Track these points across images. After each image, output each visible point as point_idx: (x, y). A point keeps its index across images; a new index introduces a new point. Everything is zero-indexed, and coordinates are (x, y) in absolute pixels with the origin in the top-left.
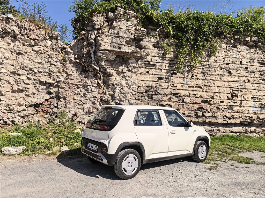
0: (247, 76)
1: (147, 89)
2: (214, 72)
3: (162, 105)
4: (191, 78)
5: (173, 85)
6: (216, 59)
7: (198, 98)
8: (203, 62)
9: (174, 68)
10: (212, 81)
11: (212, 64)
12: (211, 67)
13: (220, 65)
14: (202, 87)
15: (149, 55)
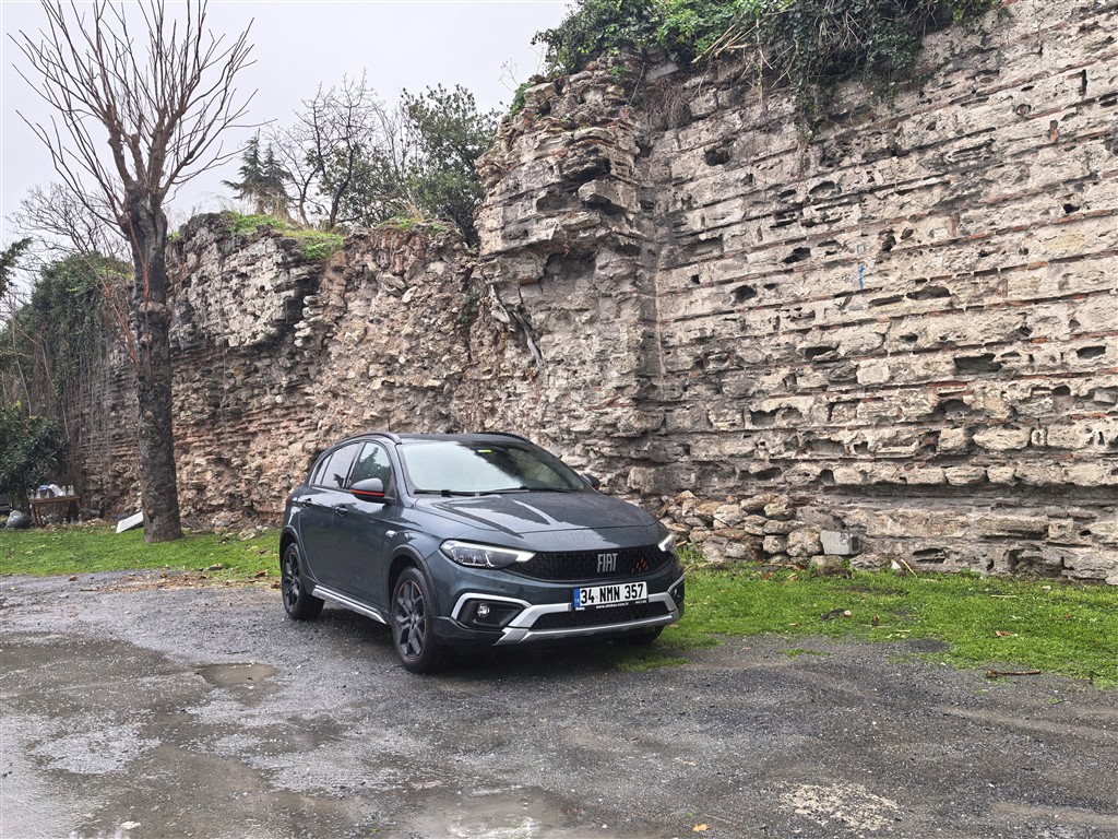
1: (699, 350)
2: (1020, 179)
3: (761, 413)
4: (887, 255)
5: (800, 309)
6: (1018, 95)
7: (929, 350)
8: (942, 150)
9: (796, 231)
10: (1008, 237)
11: (1002, 134)
12: (998, 156)
13: (1054, 123)
14: (948, 287)
15: (695, 206)
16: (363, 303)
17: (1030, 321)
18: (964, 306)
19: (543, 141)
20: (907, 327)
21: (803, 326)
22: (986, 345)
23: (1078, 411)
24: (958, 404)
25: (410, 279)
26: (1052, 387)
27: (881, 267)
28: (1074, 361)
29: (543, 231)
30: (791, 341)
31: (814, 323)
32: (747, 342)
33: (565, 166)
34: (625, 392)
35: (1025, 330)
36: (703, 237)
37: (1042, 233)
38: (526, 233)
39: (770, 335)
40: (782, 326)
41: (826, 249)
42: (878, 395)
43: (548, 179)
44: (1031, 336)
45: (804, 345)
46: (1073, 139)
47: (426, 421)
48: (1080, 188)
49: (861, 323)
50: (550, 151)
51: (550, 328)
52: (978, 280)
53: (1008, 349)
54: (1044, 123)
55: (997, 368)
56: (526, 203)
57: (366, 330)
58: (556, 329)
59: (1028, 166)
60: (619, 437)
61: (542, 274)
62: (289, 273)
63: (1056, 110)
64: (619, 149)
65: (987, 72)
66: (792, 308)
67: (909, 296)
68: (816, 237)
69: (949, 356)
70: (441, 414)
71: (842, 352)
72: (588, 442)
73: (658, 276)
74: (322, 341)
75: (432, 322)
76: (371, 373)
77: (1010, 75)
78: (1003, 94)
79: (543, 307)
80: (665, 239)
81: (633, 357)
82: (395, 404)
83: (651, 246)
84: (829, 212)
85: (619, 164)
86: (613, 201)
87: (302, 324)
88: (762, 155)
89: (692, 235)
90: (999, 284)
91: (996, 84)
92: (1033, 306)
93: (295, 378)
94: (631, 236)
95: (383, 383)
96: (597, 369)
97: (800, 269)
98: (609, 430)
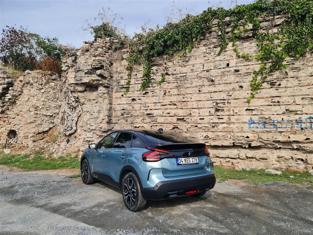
0: (237, 82)
1: (123, 112)
2: (191, 84)
3: (136, 127)
4: (164, 95)
5: (146, 105)
6: (192, 67)
7: (172, 116)
8: (177, 75)
10: (188, 95)
11: (188, 74)
12: (187, 78)
13: (198, 74)
14: (176, 104)
15: (123, 79)
16: (28, 91)
17: (191, 112)
18: (179, 108)
19: (87, 58)
20: (168, 111)
21: (146, 109)
22: (183, 116)
23: (199, 131)
24: (177, 128)
25: (44, 86)
26: (195, 126)
27: (163, 98)
28: (200, 121)
29: (86, 80)
30: (144, 112)
31: (149, 108)
32: (134, 111)
33: (92, 65)
34: (104, 120)
35: (190, 114)
36: (125, 86)
37: (194, 95)
38: (81, 80)
39: (139, 110)
40: (142, 108)
41: (152, 93)
42: (161, 125)
43: (88, 68)
44: (192, 115)
45: (147, 113)
46: (201, 78)
47: (47, 124)
48: (202, 87)
49: (159, 109)
50: (89, 61)
51: (85, 103)
52: (182, 103)
53: (187, 117)
54: (196, 73)
55: (185, 121)
56: (82, 73)
57: (29, 98)
58: (87, 104)
59: (193, 81)
60: (103, 131)
61: (84, 90)
62: (5, 80)
63: (198, 71)
64: (106, 63)
65: (186, 61)
66: (144, 104)
67: (169, 104)
68: (150, 90)
69: (176, 118)
70: (51, 122)
71: (154, 115)
72: (94, 132)
73: (114, 94)
74: (15, 100)
75: (50, 98)
76: (30, 110)
77: (190, 63)
78: (189, 66)
79: (84, 98)
80: (115, 85)
81: (107, 112)
82: (38, 119)
83: (112, 87)
84: (153, 85)
85: (106, 67)
86: (104, 75)
87: (8, 95)
88: (139, 70)
89: (122, 85)
90: (186, 104)
91: (187, 64)
92: (192, 109)
93: (4, 109)
94: (108, 84)
95: (34, 113)
96: (98, 114)
97: (146, 96)
98: (100, 129)
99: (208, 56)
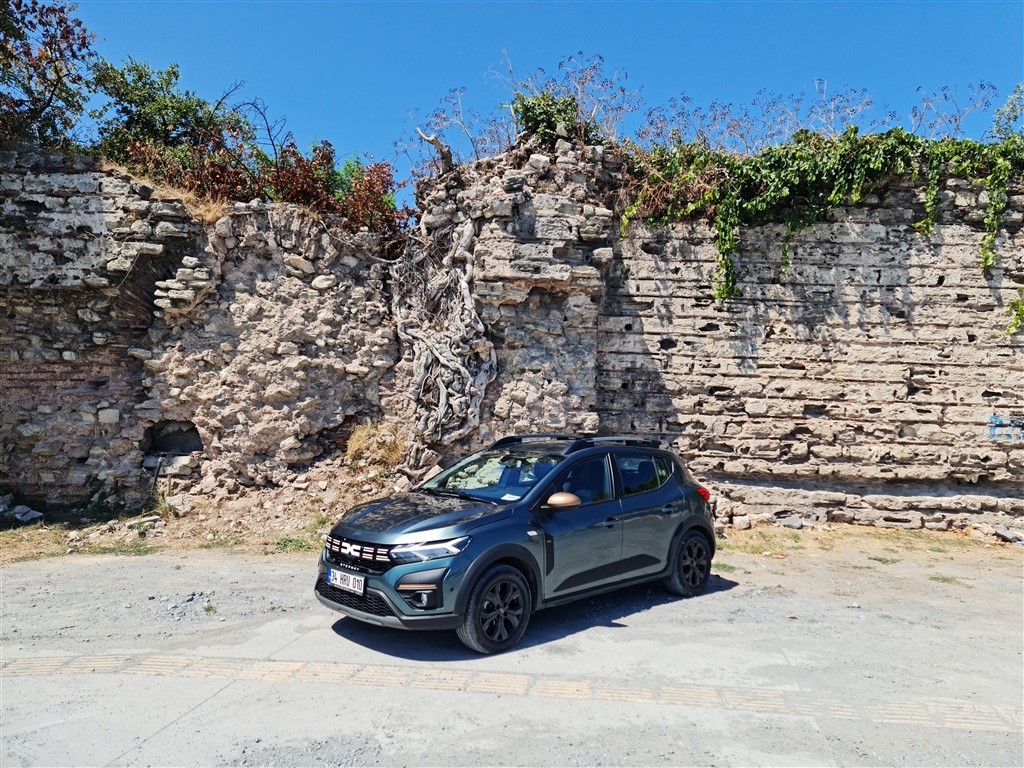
0: (961, 326)
1: (628, 376)
3: (676, 424)
4: (769, 339)
5: (710, 361)
6: (848, 272)
7: (792, 399)
8: (806, 288)
9: (710, 311)
10: (838, 344)
11: (838, 289)
12: (835, 300)
13: (865, 292)
14: (805, 365)
15: (632, 277)
17: (846, 390)
18: (813, 377)
20: (778, 383)
21: (712, 372)
22: (825, 400)
23: (866, 440)
24: (806, 430)
25: (325, 267)
26: (855, 426)
27: (765, 346)
28: (867, 414)
29: (557, 272)
30: (701, 380)
31: (718, 371)
32: (669, 377)
33: (583, 230)
34: (586, 400)
36: (637, 299)
37: (854, 346)
38: (537, 270)
39: (686, 374)
40: (695, 369)
41: (729, 327)
42: (757, 420)
43: (565, 235)
44: (846, 398)
45: (712, 384)
46: (872, 302)
47: (337, 402)
48: (875, 328)
49: (750, 376)
50: (567, 214)
51: (525, 344)
52: (820, 363)
53: (834, 403)
54: (860, 290)
55: (827, 413)
56: (541, 247)
58: (529, 344)
59: (850, 310)
61: (524, 300)
62: (153, 225)
63: (867, 286)
66: (704, 359)
67: (781, 365)
68: (725, 319)
69: (802, 403)
71: (736, 392)
76: (283, 350)
77: (844, 260)
78: (840, 269)
79: (518, 325)
81: (593, 375)
84: (733, 306)
87: (169, 283)
89: (627, 296)
90: (832, 368)
91: (836, 262)
92: (849, 383)
95: (302, 362)
97: (711, 336)
98: (575, 428)
99: (893, 251)
